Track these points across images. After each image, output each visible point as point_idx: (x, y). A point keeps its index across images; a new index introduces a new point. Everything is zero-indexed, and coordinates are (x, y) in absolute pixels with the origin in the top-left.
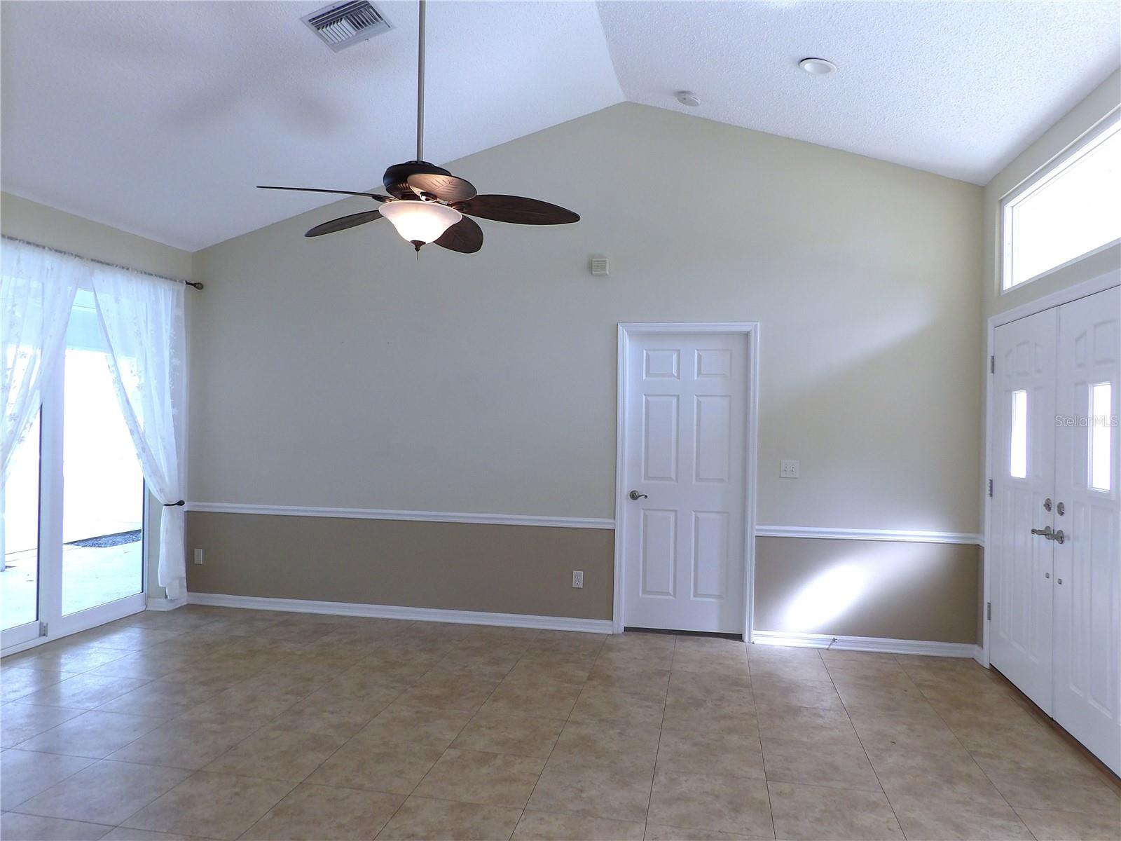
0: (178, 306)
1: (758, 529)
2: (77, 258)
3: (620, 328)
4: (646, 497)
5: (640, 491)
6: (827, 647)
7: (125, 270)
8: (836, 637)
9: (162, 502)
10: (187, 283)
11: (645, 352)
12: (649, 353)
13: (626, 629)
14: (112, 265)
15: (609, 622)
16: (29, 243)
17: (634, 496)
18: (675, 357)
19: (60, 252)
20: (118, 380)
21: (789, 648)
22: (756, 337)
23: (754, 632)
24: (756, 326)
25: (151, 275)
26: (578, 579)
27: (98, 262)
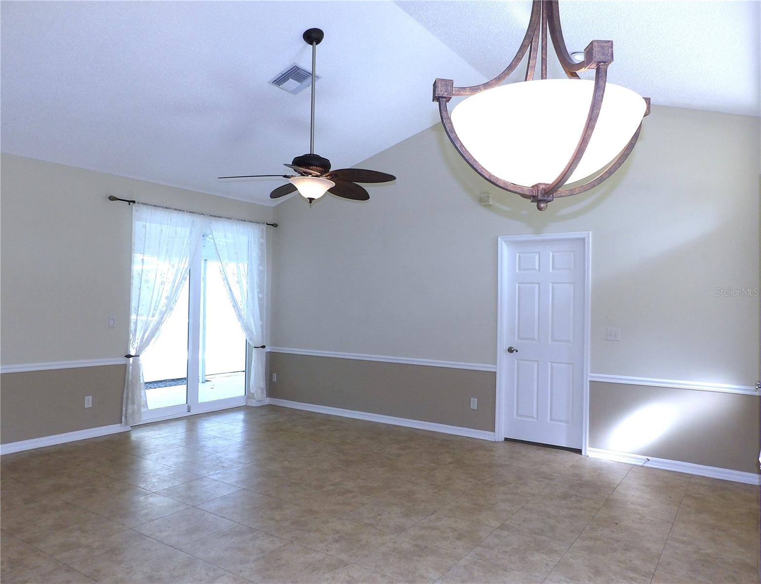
0: (262, 237)
1: (591, 376)
2: (202, 215)
3: (499, 239)
4: (517, 351)
5: (515, 347)
6: (641, 464)
7: (229, 220)
8: (649, 458)
9: (252, 345)
10: (267, 224)
11: (517, 254)
12: (521, 255)
13: (506, 439)
14: (222, 217)
15: (492, 433)
16: (176, 210)
17: (510, 350)
18: (537, 257)
19: (193, 213)
20: (226, 279)
21: (611, 462)
22: (589, 242)
23: (588, 448)
24: (588, 234)
25: (245, 221)
26: (474, 403)
27: (214, 216)
